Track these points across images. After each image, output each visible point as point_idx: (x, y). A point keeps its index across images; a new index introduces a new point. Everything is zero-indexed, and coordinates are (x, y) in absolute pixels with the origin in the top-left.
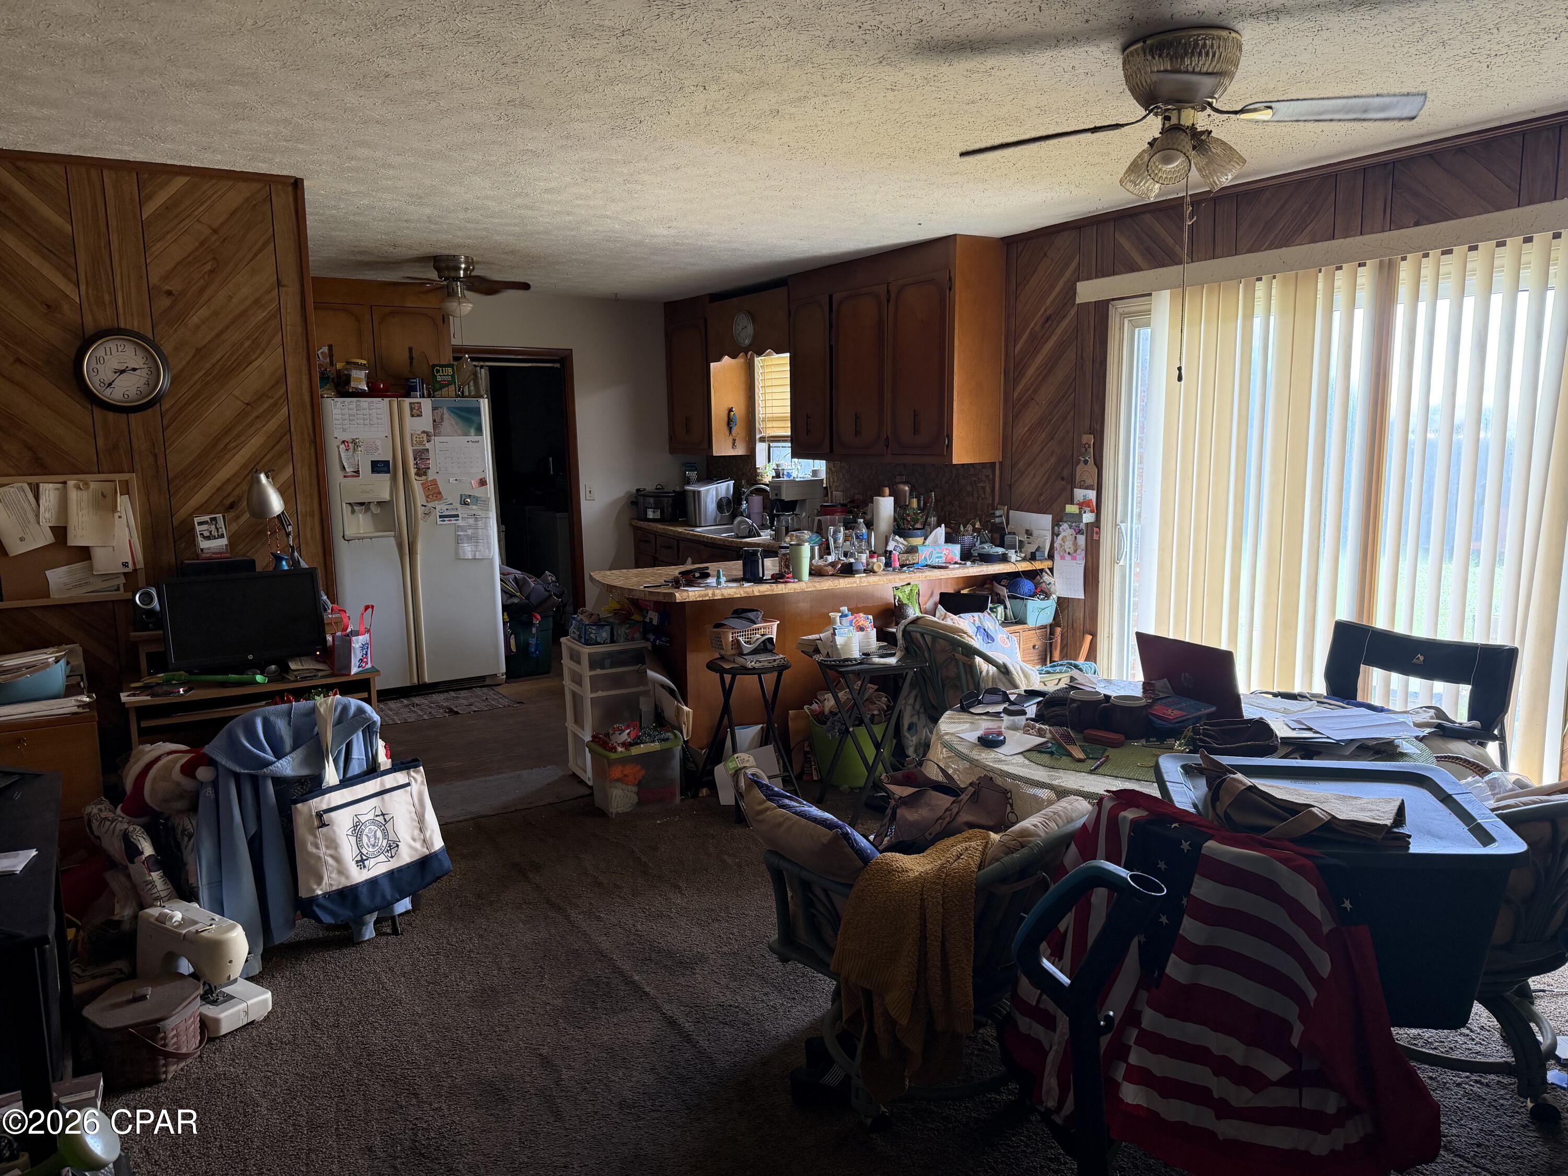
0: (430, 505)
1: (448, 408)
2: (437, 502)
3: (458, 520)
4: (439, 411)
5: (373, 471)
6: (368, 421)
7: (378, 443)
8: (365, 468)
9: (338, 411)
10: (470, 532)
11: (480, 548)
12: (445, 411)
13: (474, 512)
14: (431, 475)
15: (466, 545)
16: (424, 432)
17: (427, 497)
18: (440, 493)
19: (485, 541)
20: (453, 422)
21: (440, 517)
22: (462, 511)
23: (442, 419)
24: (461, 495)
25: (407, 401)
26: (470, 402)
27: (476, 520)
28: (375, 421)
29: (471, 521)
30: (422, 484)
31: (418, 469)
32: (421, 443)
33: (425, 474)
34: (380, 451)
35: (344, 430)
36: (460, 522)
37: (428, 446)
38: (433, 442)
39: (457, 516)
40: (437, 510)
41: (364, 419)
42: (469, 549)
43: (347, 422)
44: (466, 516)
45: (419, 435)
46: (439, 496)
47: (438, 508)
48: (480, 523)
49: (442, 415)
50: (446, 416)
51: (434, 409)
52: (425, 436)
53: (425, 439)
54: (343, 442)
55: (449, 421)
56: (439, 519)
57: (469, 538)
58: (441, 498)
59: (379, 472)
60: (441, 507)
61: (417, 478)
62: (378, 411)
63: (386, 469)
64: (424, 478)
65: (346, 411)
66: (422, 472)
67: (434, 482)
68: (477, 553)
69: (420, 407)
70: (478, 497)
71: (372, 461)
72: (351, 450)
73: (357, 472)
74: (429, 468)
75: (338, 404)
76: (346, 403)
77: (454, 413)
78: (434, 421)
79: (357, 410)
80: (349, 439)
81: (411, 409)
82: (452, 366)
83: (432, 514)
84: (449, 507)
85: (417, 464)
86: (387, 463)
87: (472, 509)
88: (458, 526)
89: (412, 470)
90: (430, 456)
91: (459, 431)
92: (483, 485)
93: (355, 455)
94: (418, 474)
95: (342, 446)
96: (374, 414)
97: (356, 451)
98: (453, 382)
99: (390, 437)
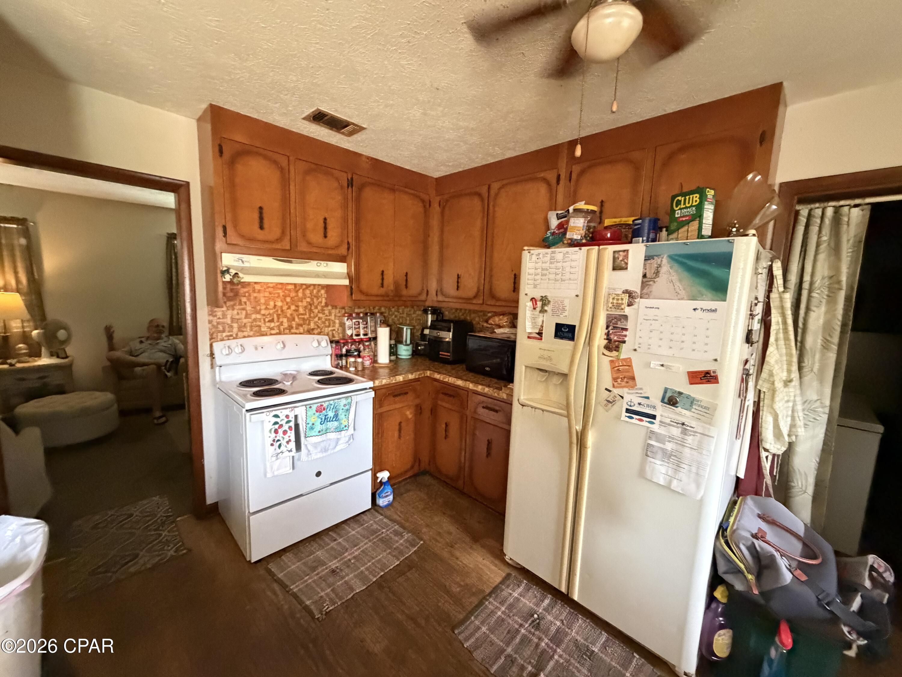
0: (616, 391)
2: (626, 390)
3: (653, 423)
4: (654, 263)
5: (556, 336)
6: (559, 277)
7: (566, 303)
8: (550, 331)
9: (534, 265)
10: (669, 446)
11: (682, 475)
12: (665, 261)
13: (682, 420)
14: (625, 352)
15: (658, 462)
16: (626, 292)
17: (615, 379)
18: (633, 378)
19: (694, 469)
20: (675, 278)
21: (628, 411)
22: (662, 412)
23: (657, 273)
24: (667, 389)
25: (610, 250)
26: (716, 245)
27: (685, 432)
28: (567, 276)
29: (676, 432)
30: (612, 362)
31: (609, 339)
32: (618, 306)
33: (617, 349)
34: (566, 313)
35: (535, 286)
36: (656, 427)
37: (628, 311)
38: (635, 306)
39: (654, 417)
40: (625, 400)
41: (556, 274)
42: (663, 470)
43: (539, 276)
44: (668, 421)
45: (618, 295)
46: (631, 383)
47: (627, 398)
48: (690, 439)
49: (660, 266)
50: (665, 268)
51: (648, 258)
52: (626, 297)
53: (626, 301)
54: (532, 299)
55: (670, 276)
56: (624, 413)
57: (667, 456)
58: (633, 387)
59: (562, 338)
60: (631, 399)
61: (606, 352)
62: (573, 264)
63: (570, 335)
64: (615, 353)
65: (540, 265)
66: (613, 344)
67: (628, 363)
68: (675, 481)
69: (626, 257)
70: (694, 399)
71: (557, 325)
72: (538, 309)
73: (540, 334)
74: (624, 342)
75: (534, 258)
76: (541, 256)
78: (645, 276)
79: (551, 263)
80: (538, 296)
81: (614, 259)
82: (701, 192)
83: (618, 404)
84: (643, 401)
85: (608, 334)
86: (571, 329)
87: (680, 414)
88: (652, 432)
89: (600, 340)
90: (630, 325)
91: (683, 293)
92: (709, 382)
93: (541, 315)
94: (607, 347)
95: (530, 304)
96: (568, 269)
97: (543, 311)
98: (699, 216)
99: (581, 296)
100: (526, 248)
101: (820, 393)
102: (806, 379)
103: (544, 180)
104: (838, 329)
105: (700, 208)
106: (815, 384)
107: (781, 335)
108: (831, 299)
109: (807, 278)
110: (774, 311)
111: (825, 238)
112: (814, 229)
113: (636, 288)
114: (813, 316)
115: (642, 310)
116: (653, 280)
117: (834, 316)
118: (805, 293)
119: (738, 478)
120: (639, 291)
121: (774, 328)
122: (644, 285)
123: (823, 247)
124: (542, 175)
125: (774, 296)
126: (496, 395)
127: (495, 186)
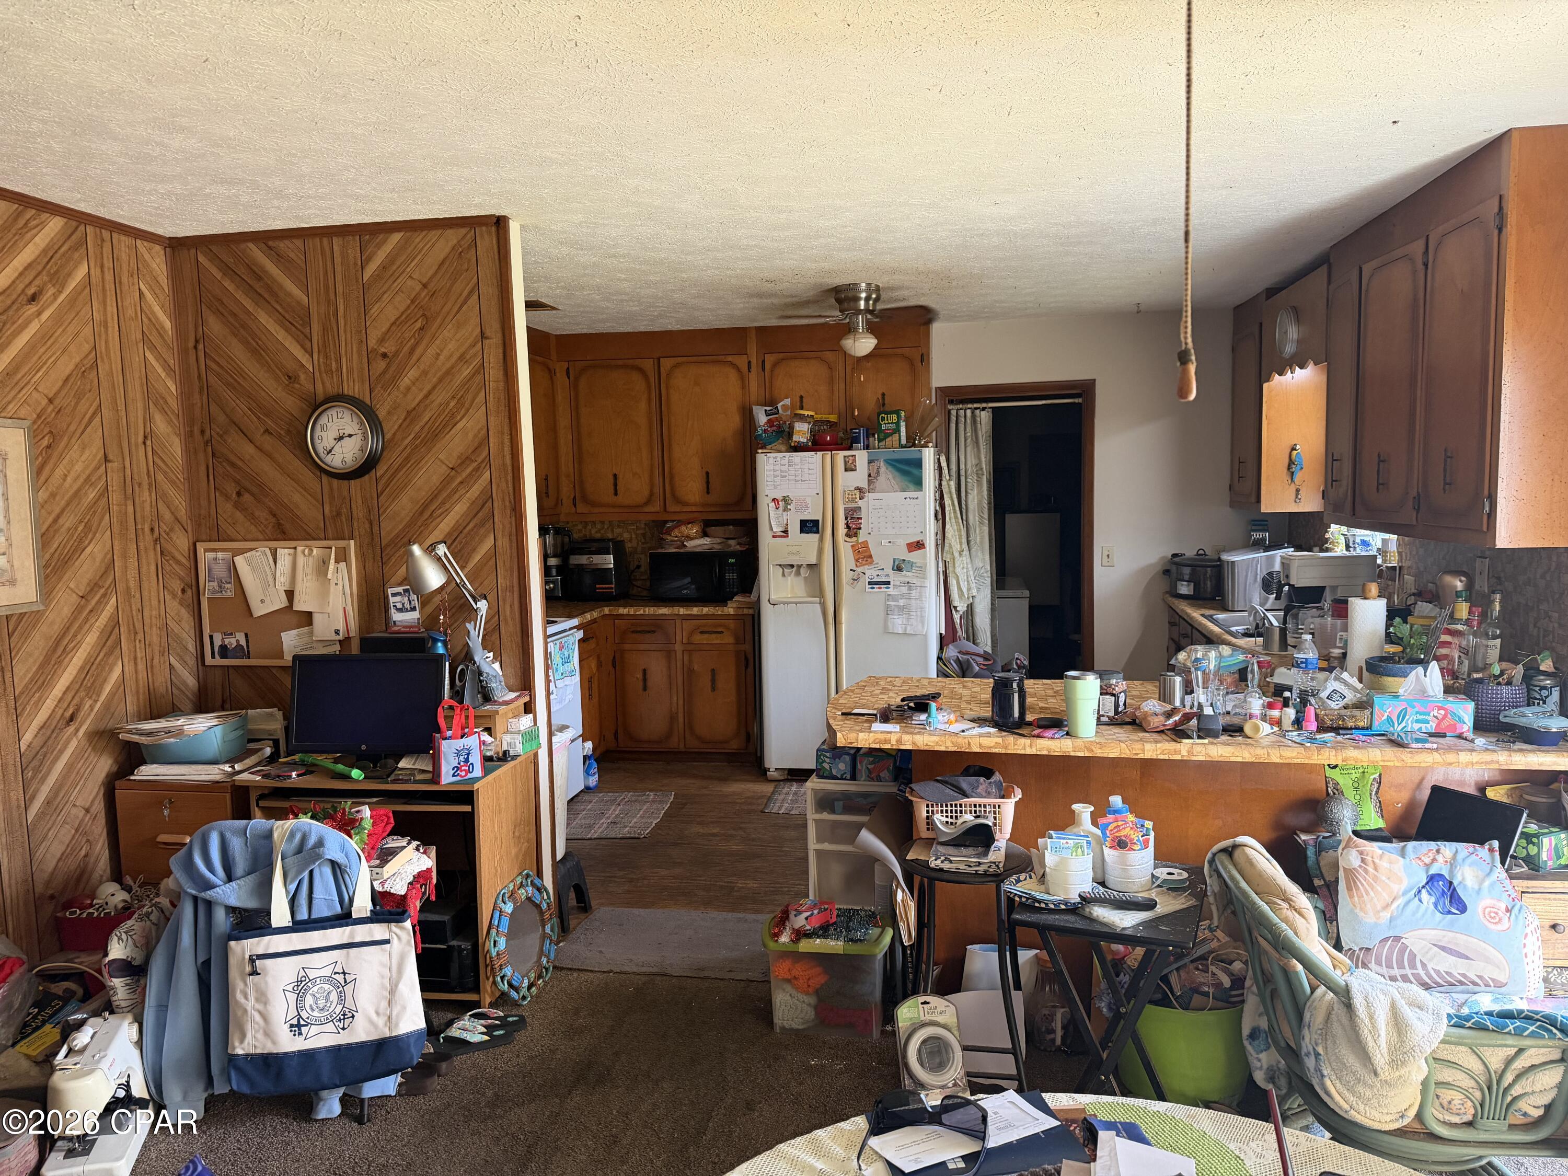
0: (859, 570)
1: (885, 461)
2: (867, 567)
3: (889, 588)
4: (875, 465)
5: (802, 531)
6: (798, 478)
7: (809, 500)
8: (795, 528)
9: (771, 467)
10: (901, 602)
11: (912, 621)
12: (882, 464)
13: (907, 580)
14: (862, 536)
15: (896, 617)
16: (857, 488)
17: (857, 560)
18: (871, 556)
19: (919, 614)
20: (890, 476)
21: (870, 583)
22: (894, 578)
23: (878, 473)
24: (894, 560)
25: (841, 454)
26: (911, 453)
27: (910, 589)
28: (807, 477)
29: (904, 590)
30: (852, 546)
31: (848, 528)
32: (853, 500)
33: (856, 535)
34: (810, 510)
35: (775, 487)
36: (891, 591)
37: (860, 503)
38: (866, 499)
39: (889, 583)
40: (867, 575)
41: (796, 475)
42: (900, 621)
43: (779, 478)
44: (898, 583)
45: (852, 491)
46: (870, 560)
47: (868, 573)
48: (914, 592)
49: (879, 468)
50: (883, 469)
51: (870, 462)
52: (857, 492)
53: (858, 496)
54: (774, 500)
55: (886, 475)
56: (868, 586)
57: (901, 609)
58: (871, 563)
59: (807, 533)
60: (871, 573)
61: (848, 539)
62: (811, 466)
63: (815, 529)
64: (854, 539)
65: (778, 467)
66: (852, 531)
67: (865, 544)
68: (909, 628)
69: (854, 460)
70: (912, 563)
71: (802, 521)
72: (781, 509)
73: (786, 532)
74: (860, 529)
75: (771, 461)
76: (779, 459)
77: (890, 465)
78: (869, 475)
79: (789, 466)
80: (779, 497)
81: (845, 462)
82: (897, 412)
83: (861, 580)
84: (880, 573)
85: (847, 524)
86: (816, 522)
87: (905, 576)
88: (889, 595)
89: (842, 530)
90: (863, 514)
91: (896, 487)
92: (920, 548)
93: (785, 514)
94: (848, 535)
95: (772, 505)
96: (806, 471)
97: (785, 510)
98: (898, 430)
99: (821, 494)
100: (760, 451)
101: (983, 560)
102: (973, 550)
103: (733, 365)
104: (986, 506)
105: (898, 424)
106: (980, 554)
107: (952, 515)
108: (979, 482)
109: (962, 466)
110: (945, 496)
111: (969, 434)
112: (962, 426)
113: (864, 485)
114: (970, 497)
115: (871, 503)
116: (876, 478)
117: (982, 496)
118: (963, 479)
119: (941, 634)
120: (866, 487)
121: (947, 509)
122: (870, 482)
123: (969, 441)
124: (730, 358)
125: (944, 483)
126: (720, 613)
127: (666, 363)
